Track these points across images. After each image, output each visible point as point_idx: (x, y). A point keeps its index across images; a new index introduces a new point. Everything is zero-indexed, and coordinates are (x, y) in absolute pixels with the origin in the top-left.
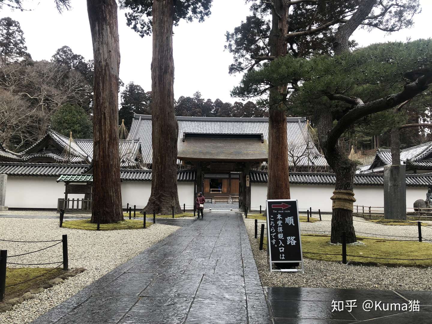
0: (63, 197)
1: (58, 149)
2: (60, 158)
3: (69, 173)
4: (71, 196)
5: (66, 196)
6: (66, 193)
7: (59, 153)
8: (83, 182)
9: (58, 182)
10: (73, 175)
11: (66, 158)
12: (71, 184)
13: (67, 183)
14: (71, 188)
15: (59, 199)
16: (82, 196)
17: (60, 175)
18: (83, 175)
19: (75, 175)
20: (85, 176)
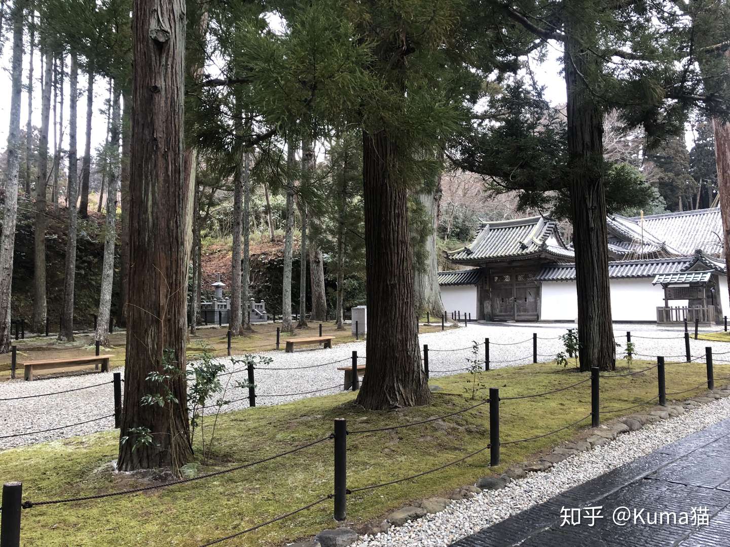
0: (662, 304)
1: (615, 237)
2: (621, 249)
3: (661, 273)
4: (673, 303)
5: (666, 304)
6: (667, 299)
7: (618, 242)
8: (683, 283)
9: (654, 284)
10: (667, 275)
11: (630, 249)
12: (670, 286)
13: (665, 286)
14: (672, 292)
15: (658, 308)
16: (684, 303)
17: (654, 276)
18: (681, 274)
19: (669, 275)
20: (684, 274)
